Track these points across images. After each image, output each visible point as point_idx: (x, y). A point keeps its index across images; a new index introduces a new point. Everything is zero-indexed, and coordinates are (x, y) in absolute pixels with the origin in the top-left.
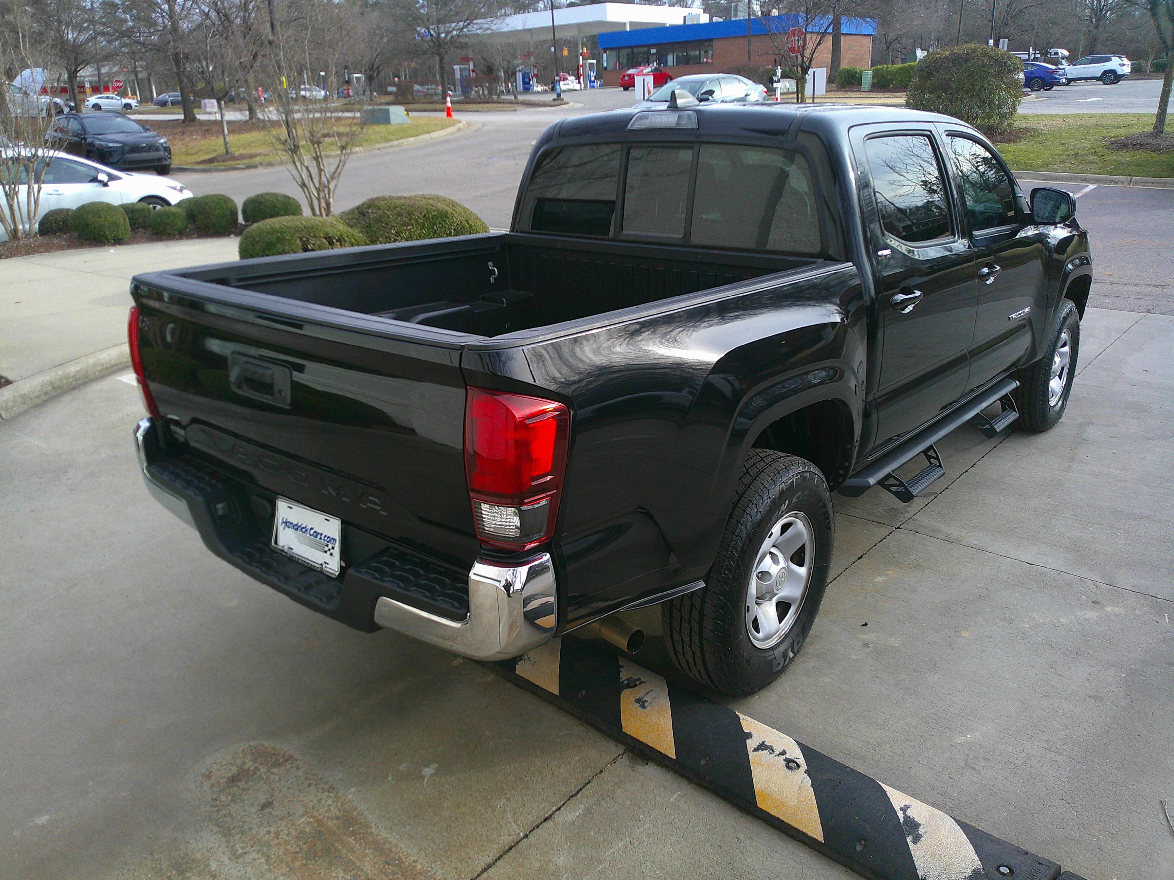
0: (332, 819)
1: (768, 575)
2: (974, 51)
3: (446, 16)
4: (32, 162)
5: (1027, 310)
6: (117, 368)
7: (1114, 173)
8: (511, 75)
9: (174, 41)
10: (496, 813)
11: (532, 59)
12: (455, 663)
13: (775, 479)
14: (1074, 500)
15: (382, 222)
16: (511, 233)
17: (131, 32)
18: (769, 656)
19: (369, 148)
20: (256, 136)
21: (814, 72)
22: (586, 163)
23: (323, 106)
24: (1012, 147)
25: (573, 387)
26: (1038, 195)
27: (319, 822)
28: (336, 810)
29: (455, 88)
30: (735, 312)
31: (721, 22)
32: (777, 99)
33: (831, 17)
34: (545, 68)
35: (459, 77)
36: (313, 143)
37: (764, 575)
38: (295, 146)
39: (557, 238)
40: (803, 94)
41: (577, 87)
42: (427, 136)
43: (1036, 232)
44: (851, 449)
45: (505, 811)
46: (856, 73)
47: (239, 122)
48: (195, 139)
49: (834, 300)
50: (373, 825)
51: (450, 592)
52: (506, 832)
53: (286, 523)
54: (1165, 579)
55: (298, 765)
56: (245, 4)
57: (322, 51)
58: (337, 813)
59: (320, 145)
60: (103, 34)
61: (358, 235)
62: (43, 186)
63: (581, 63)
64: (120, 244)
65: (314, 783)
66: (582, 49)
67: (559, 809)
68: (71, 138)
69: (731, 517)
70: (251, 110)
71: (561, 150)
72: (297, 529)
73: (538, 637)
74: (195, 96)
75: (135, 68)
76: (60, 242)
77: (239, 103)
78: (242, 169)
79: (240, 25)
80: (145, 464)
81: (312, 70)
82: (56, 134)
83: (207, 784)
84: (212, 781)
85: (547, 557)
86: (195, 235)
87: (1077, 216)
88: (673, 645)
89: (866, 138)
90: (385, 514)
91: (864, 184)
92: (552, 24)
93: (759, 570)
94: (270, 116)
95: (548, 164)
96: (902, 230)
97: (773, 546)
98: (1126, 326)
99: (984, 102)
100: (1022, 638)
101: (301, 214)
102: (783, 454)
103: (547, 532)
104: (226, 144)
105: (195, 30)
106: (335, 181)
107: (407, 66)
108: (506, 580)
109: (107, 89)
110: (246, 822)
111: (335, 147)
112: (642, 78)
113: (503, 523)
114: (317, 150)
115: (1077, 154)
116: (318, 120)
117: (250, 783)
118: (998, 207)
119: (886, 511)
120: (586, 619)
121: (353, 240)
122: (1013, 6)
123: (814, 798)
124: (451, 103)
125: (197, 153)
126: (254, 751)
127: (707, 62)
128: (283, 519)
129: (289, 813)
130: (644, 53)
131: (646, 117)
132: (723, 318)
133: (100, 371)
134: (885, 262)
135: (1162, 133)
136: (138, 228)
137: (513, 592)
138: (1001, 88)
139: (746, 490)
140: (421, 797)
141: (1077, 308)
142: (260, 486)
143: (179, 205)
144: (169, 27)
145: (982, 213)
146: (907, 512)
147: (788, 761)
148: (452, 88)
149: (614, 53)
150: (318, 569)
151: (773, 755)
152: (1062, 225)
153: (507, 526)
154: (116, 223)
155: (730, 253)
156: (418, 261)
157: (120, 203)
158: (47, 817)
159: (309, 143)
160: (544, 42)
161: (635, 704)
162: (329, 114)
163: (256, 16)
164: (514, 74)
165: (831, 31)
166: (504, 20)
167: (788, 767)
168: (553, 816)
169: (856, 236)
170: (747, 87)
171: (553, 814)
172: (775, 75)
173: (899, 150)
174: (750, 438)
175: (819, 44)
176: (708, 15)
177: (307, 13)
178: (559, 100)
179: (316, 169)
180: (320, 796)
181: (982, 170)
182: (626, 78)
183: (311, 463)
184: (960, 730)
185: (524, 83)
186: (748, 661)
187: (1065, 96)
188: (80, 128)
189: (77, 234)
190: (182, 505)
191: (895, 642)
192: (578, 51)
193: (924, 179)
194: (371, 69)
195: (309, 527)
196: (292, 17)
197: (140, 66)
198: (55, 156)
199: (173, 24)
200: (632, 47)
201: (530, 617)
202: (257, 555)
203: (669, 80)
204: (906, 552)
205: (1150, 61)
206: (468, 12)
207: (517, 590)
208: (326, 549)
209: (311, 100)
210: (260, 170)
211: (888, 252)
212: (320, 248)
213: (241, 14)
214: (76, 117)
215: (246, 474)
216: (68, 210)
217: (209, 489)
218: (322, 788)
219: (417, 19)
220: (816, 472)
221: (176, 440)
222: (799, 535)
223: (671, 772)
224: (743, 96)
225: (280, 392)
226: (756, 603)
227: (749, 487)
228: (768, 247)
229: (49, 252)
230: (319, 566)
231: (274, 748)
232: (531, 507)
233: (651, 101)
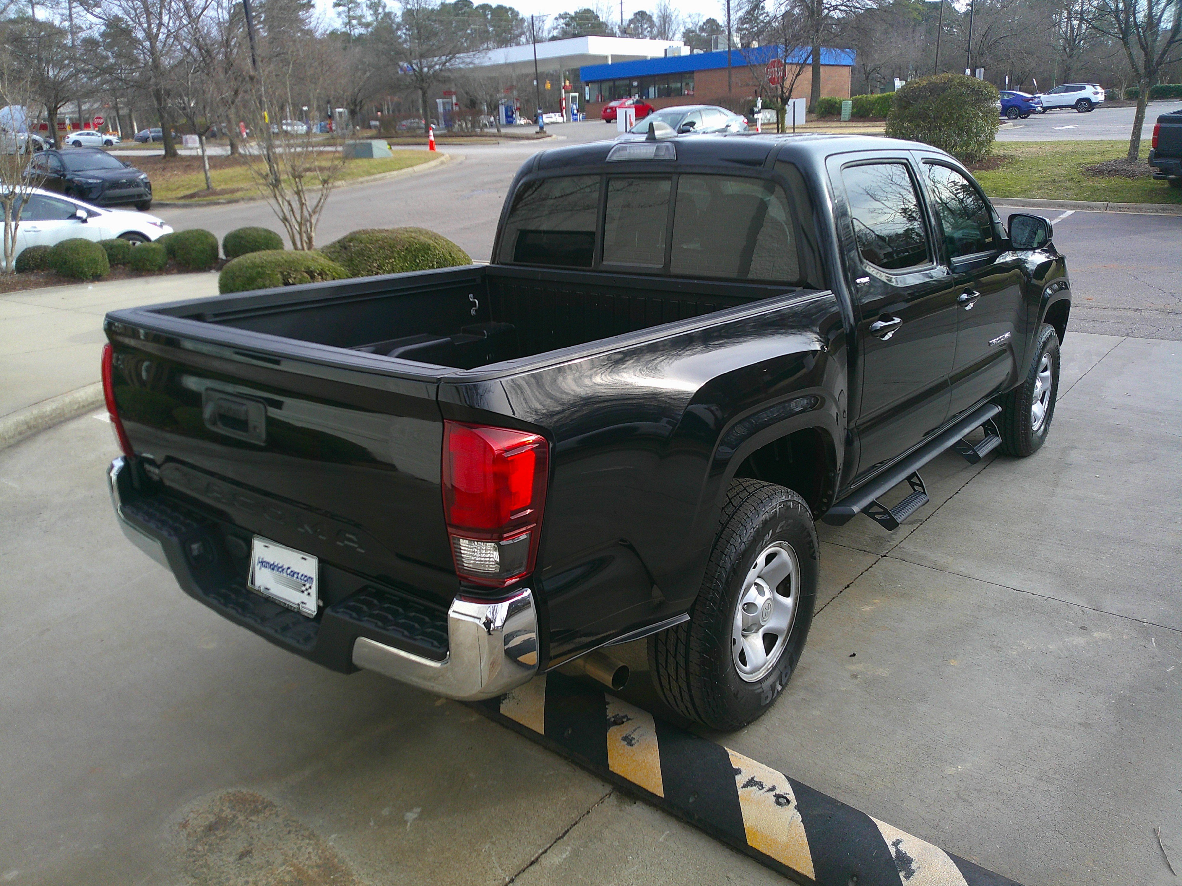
0: (312, 868)
1: (754, 607)
2: (951, 80)
3: (428, 51)
4: (9, 199)
5: (1007, 335)
6: (93, 406)
7: (1091, 199)
8: (494, 109)
9: (155, 77)
10: (481, 858)
11: (515, 93)
12: (438, 703)
13: (758, 509)
14: (1058, 525)
15: (364, 256)
16: (492, 265)
17: (112, 69)
18: (757, 689)
19: (351, 182)
20: (238, 170)
21: (794, 103)
22: (568, 195)
23: (305, 140)
24: (990, 174)
25: (556, 418)
26: (1015, 221)
27: (299, 870)
28: (317, 858)
29: (438, 122)
30: (718, 340)
31: (701, 55)
32: (757, 130)
33: (810, 48)
34: (527, 101)
35: (442, 111)
36: (294, 177)
37: (750, 607)
38: (276, 181)
39: (537, 269)
40: (783, 125)
41: (560, 119)
42: (410, 169)
43: (1014, 258)
44: (834, 477)
45: (490, 856)
46: (836, 103)
47: (220, 157)
48: (176, 175)
49: (814, 329)
50: (354, 872)
51: (430, 630)
52: (491, 877)
53: (262, 562)
54: (1151, 603)
55: (277, 811)
56: (227, 41)
57: (303, 86)
58: (318, 861)
59: (302, 179)
60: (85, 71)
61: (339, 268)
62: (20, 223)
63: (564, 96)
64: (99, 280)
65: (294, 830)
66: (565, 82)
67: (545, 852)
68: (49, 174)
69: (714, 548)
70: (233, 146)
71: (543, 181)
72: (273, 569)
73: (520, 674)
74: (177, 131)
75: (116, 104)
76: (37, 278)
77: (221, 138)
78: (224, 204)
79: (222, 60)
80: (119, 504)
81: (294, 105)
82: (33, 171)
83: (183, 834)
84: (188, 830)
85: (527, 592)
86: (175, 271)
87: (1054, 240)
88: (660, 680)
89: (843, 167)
90: (363, 551)
91: (842, 213)
92: (534, 58)
93: (744, 602)
94: (251, 150)
95: (529, 196)
96: (882, 257)
97: (759, 577)
98: (1106, 350)
99: (962, 131)
100: (1011, 666)
101: (282, 248)
102: (766, 483)
103: (527, 567)
104: (207, 179)
105: (176, 66)
106: (318, 215)
107: (390, 101)
108: (487, 618)
109: (87, 126)
110: (223, 872)
111: (317, 182)
112: (623, 110)
113: (483, 559)
114: (299, 184)
115: (1054, 181)
116: (299, 155)
117: (227, 832)
118: (976, 234)
119: (871, 539)
120: (569, 656)
121: (334, 274)
122: (989, 37)
123: (804, 834)
124: (434, 137)
125: (178, 188)
126: (232, 798)
127: (688, 94)
128: (259, 558)
129: (268, 861)
130: (626, 86)
131: (624, 149)
132: (707, 347)
133: (76, 410)
134: (865, 289)
135: (1136, 159)
136: (117, 264)
137: (494, 630)
138: (979, 116)
139: (730, 521)
140: (405, 843)
141: (1056, 332)
142: (236, 525)
143: (158, 241)
144: (150, 64)
145: (960, 240)
146: (893, 540)
147: (778, 797)
148: (435, 122)
149: (596, 86)
150: (296, 610)
151: (763, 791)
152: (1039, 251)
153: (486, 561)
154: (95, 259)
155: (710, 283)
156: (399, 294)
157: (99, 239)
158: (15, 873)
159: (291, 177)
160: (527, 75)
161: (622, 742)
162: (310, 149)
163: (238, 52)
164: (497, 107)
165: (811, 62)
166: (486, 54)
167: (778, 803)
168: (539, 860)
169: (834, 265)
170: (728, 118)
171: (539, 857)
172: (756, 106)
173: (879, 179)
174: (732, 468)
175: (798, 75)
176: (689, 47)
177: (288, 49)
178: (542, 133)
179: (298, 202)
180: (300, 843)
181: (962, 197)
182: (609, 111)
183: (285, 500)
184: (951, 761)
185: (507, 116)
186: (736, 695)
187: (1042, 124)
188: (60, 165)
189: (54, 271)
190: (157, 546)
191: (883, 672)
192: (560, 84)
193: (903, 206)
194: (355, 103)
195: (285, 567)
196: (274, 52)
197: (122, 103)
198: (32, 193)
199: (154, 61)
200: (614, 80)
201: (512, 654)
202: (233, 596)
203: (651, 112)
204: (893, 581)
205: (1123, 90)
206: (451, 46)
207: (497, 627)
208: (304, 588)
209: (292, 135)
210: (242, 205)
211: (866, 279)
212: (301, 282)
213: (223, 49)
214: (56, 154)
215: (222, 514)
216: (46, 247)
217: (184, 529)
218: (302, 835)
219: (400, 54)
220: (800, 501)
221: (151, 479)
222: (784, 565)
223: (659, 812)
224: (724, 127)
225: (255, 428)
226: (743, 635)
227: (732, 517)
228: (750, 276)
229: (26, 289)
230: (296, 606)
231: (252, 795)
232: (511, 542)
233: (633, 133)
